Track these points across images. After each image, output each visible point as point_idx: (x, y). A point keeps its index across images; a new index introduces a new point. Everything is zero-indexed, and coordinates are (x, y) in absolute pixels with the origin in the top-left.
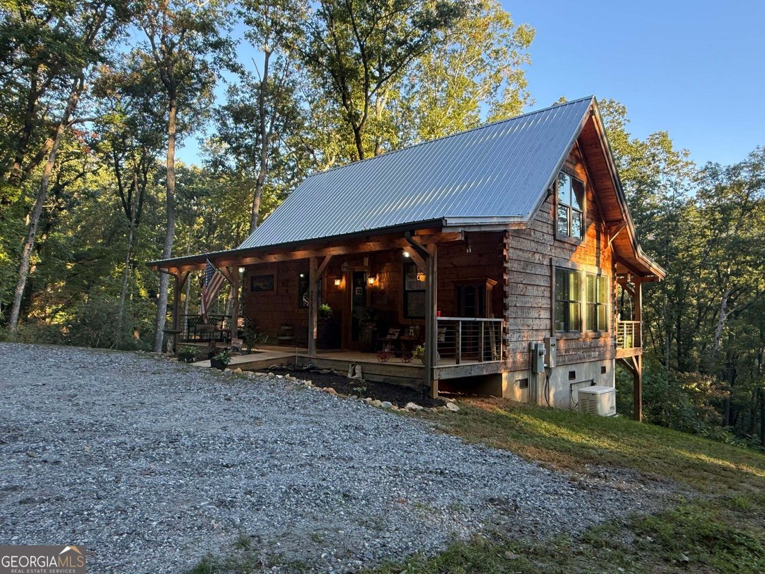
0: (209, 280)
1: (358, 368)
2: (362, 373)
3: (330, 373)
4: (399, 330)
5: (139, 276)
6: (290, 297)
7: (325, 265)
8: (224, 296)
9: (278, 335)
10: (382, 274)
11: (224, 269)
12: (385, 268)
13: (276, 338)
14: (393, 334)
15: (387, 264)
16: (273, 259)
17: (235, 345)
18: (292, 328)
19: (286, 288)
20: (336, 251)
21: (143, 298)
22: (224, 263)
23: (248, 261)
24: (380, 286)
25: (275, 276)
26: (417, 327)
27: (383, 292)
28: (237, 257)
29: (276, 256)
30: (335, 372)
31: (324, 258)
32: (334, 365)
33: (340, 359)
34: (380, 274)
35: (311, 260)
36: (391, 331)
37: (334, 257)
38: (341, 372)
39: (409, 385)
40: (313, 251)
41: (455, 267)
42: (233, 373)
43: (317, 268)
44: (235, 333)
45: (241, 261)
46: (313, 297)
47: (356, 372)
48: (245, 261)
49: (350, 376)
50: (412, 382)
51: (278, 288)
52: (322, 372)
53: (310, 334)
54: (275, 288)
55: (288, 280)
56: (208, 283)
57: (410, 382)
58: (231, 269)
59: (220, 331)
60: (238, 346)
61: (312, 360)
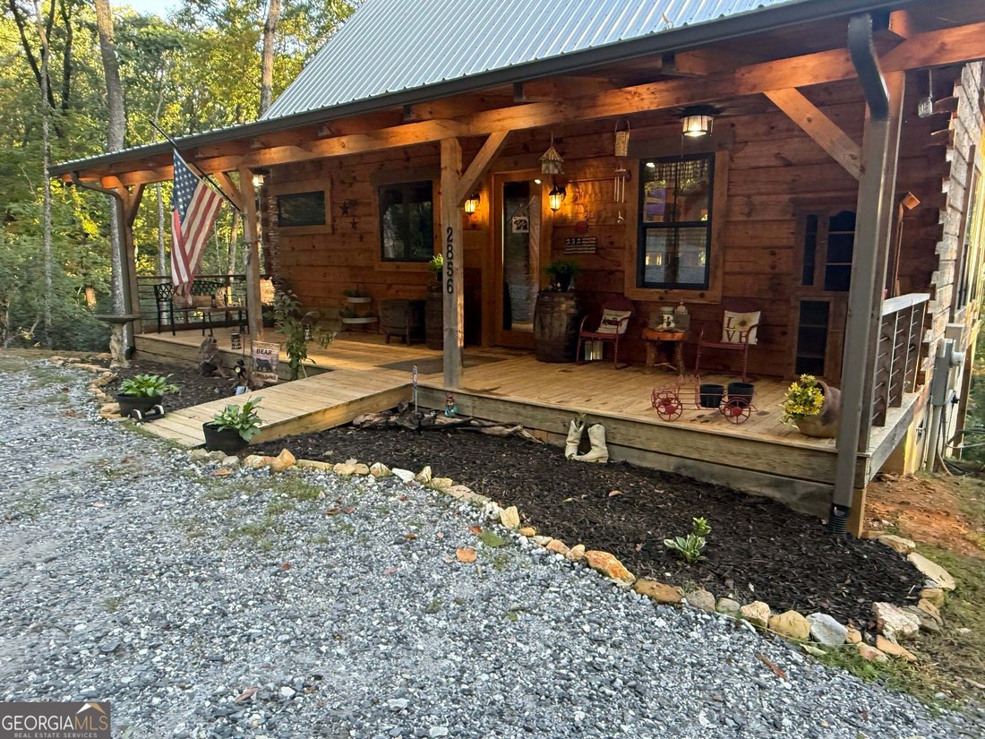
0: (187, 202)
1: (597, 433)
2: (608, 443)
3: (510, 436)
4: (628, 314)
5: (79, 200)
6: (361, 238)
8: (226, 231)
9: (341, 314)
10: (582, 186)
11: (218, 178)
12: (589, 172)
13: (337, 320)
14: (614, 323)
15: (595, 163)
16: (337, 147)
17: (262, 357)
18: (369, 300)
19: (351, 220)
20: (520, 118)
21: (91, 237)
22: (216, 162)
23: (276, 155)
24: (576, 214)
25: (327, 195)
26: (682, 309)
27: (581, 228)
29: (344, 139)
30: (526, 434)
31: (484, 139)
32: (518, 414)
33: (534, 401)
34: (575, 185)
35: (445, 147)
36: (608, 314)
37: (514, 135)
38: (544, 435)
39: (768, 492)
40: (452, 122)
41: (788, 164)
42: (272, 472)
43: (460, 167)
44: (258, 323)
45: (257, 157)
46: (454, 244)
47: (593, 441)
48: (268, 156)
49: (571, 450)
50: (777, 485)
51: (334, 219)
52: (488, 431)
53: (446, 334)
54: (328, 218)
55: (354, 203)
56: (185, 210)
57: (769, 486)
58: (235, 175)
59: (222, 310)
60: (268, 358)
61: (455, 397)
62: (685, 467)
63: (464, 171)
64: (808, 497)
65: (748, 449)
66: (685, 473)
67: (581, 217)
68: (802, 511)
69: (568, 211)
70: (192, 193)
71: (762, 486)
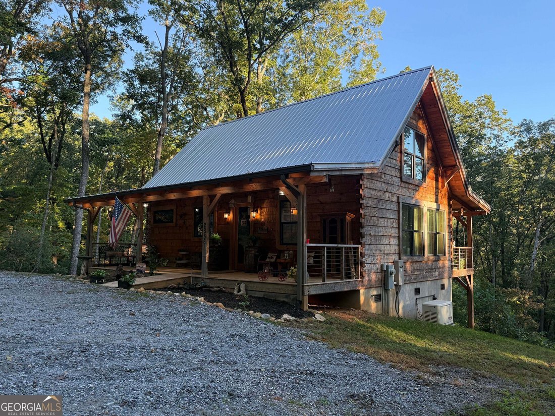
0: (119, 214)
1: (243, 286)
2: (246, 290)
3: (219, 290)
4: (276, 254)
6: (187, 228)
7: (216, 202)
8: (131, 227)
9: (176, 259)
10: (263, 209)
11: (131, 205)
12: (265, 205)
13: (175, 262)
14: (272, 257)
15: (267, 201)
16: (173, 196)
17: (139, 268)
18: (188, 253)
19: (183, 221)
20: (225, 190)
21: (61, 229)
22: (130, 200)
23: (152, 198)
24: (261, 219)
25: (174, 211)
26: (291, 252)
27: (262, 224)
28: (142, 194)
29: (175, 194)
30: (224, 289)
31: (215, 196)
32: (223, 283)
34: (261, 208)
35: (205, 198)
36: (270, 255)
38: (229, 290)
40: (207, 191)
41: (321, 203)
42: (137, 292)
43: (209, 204)
44: (140, 258)
45: (146, 198)
46: (206, 228)
47: (241, 289)
48: (149, 198)
49: (235, 292)
50: (286, 297)
51: (176, 221)
52: (212, 290)
53: (203, 258)
54: (174, 221)
55: (185, 214)
56: (118, 217)
57: (285, 298)
58: (137, 205)
59: (126, 257)
60: (142, 269)
61: (204, 280)
63: (210, 205)
65: (280, 287)
67: (263, 220)
69: (259, 217)
70: (121, 211)
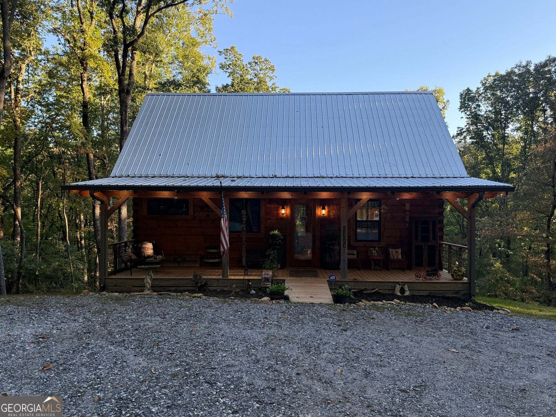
10: (332, 207)
30: (380, 291)
62: (432, 293)
64: (464, 294)
65: (448, 285)
66: (431, 295)
67: (332, 217)
68: (463, 299)
69: (326, 214)
71: (452, 294)
